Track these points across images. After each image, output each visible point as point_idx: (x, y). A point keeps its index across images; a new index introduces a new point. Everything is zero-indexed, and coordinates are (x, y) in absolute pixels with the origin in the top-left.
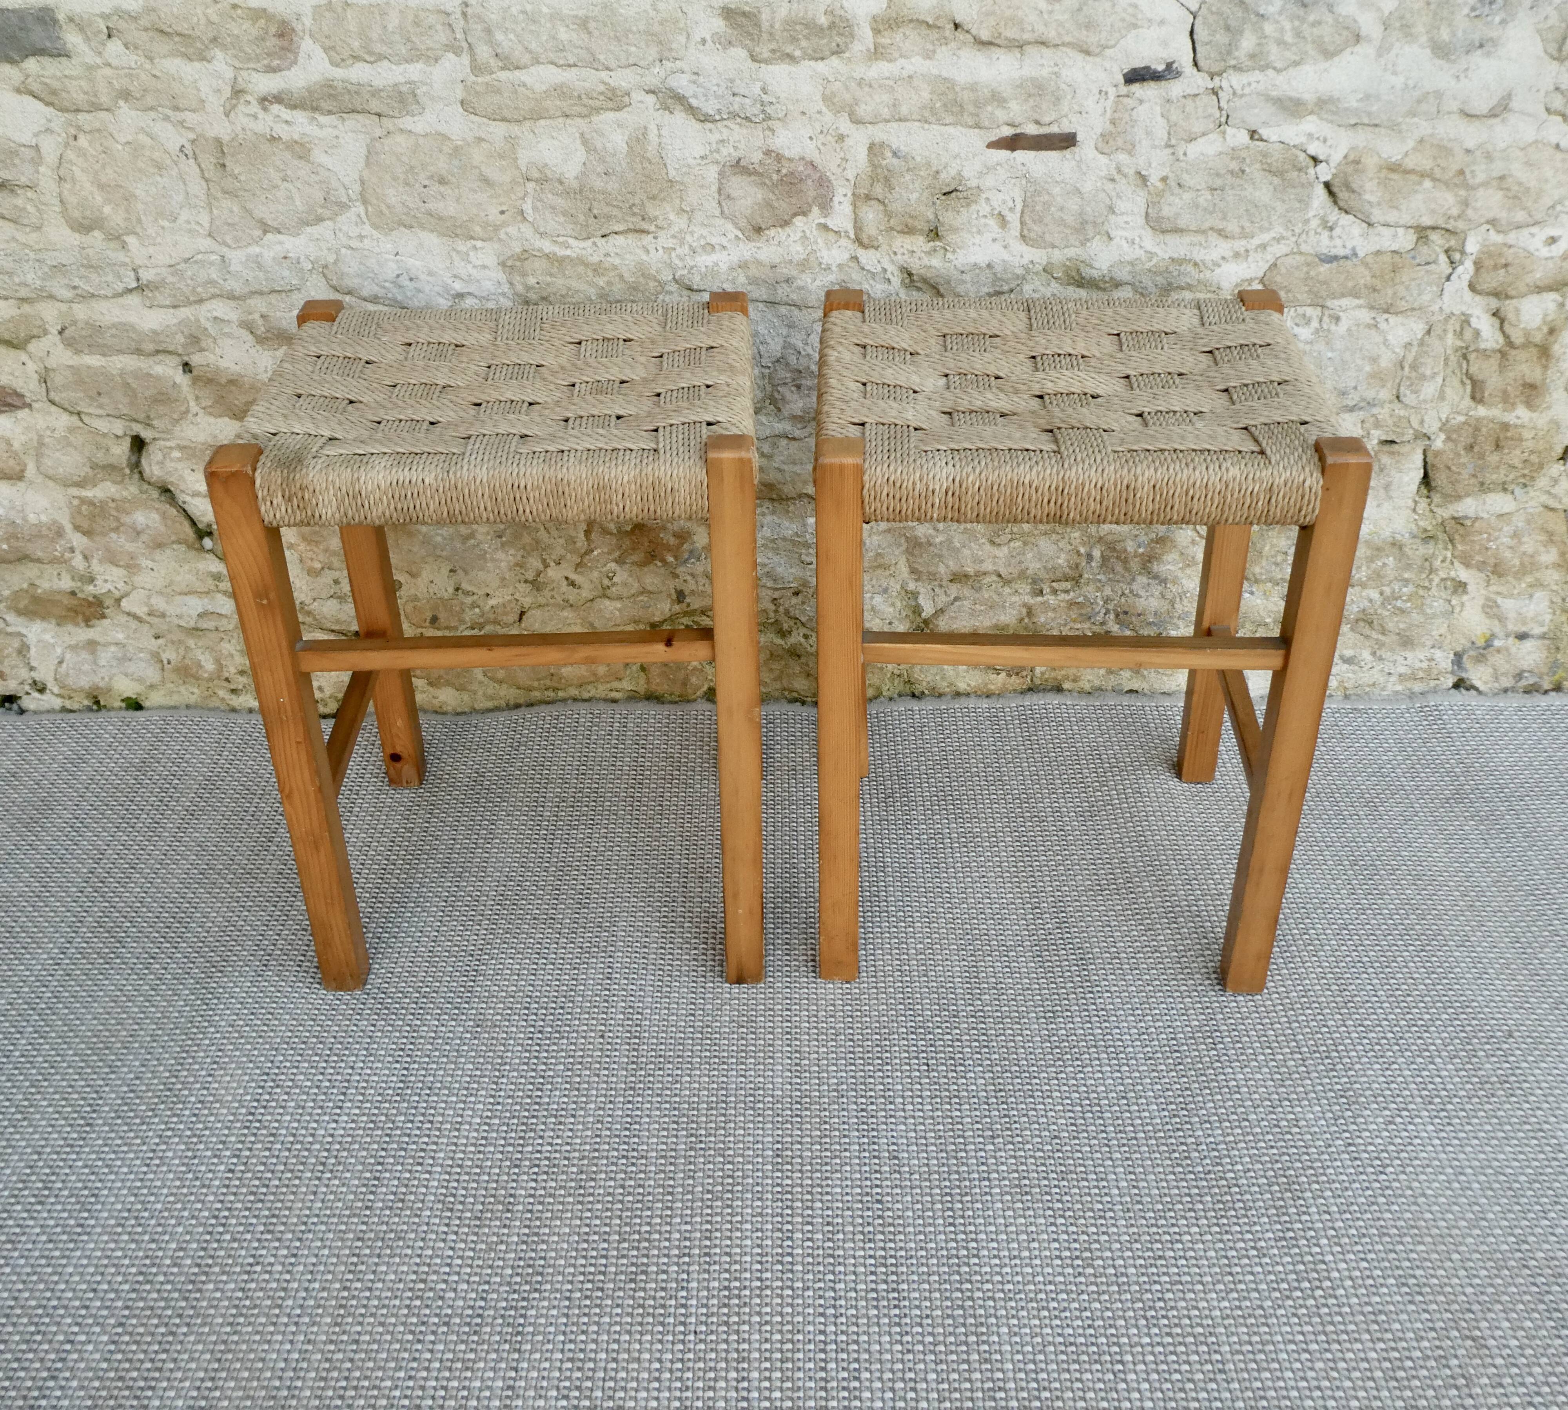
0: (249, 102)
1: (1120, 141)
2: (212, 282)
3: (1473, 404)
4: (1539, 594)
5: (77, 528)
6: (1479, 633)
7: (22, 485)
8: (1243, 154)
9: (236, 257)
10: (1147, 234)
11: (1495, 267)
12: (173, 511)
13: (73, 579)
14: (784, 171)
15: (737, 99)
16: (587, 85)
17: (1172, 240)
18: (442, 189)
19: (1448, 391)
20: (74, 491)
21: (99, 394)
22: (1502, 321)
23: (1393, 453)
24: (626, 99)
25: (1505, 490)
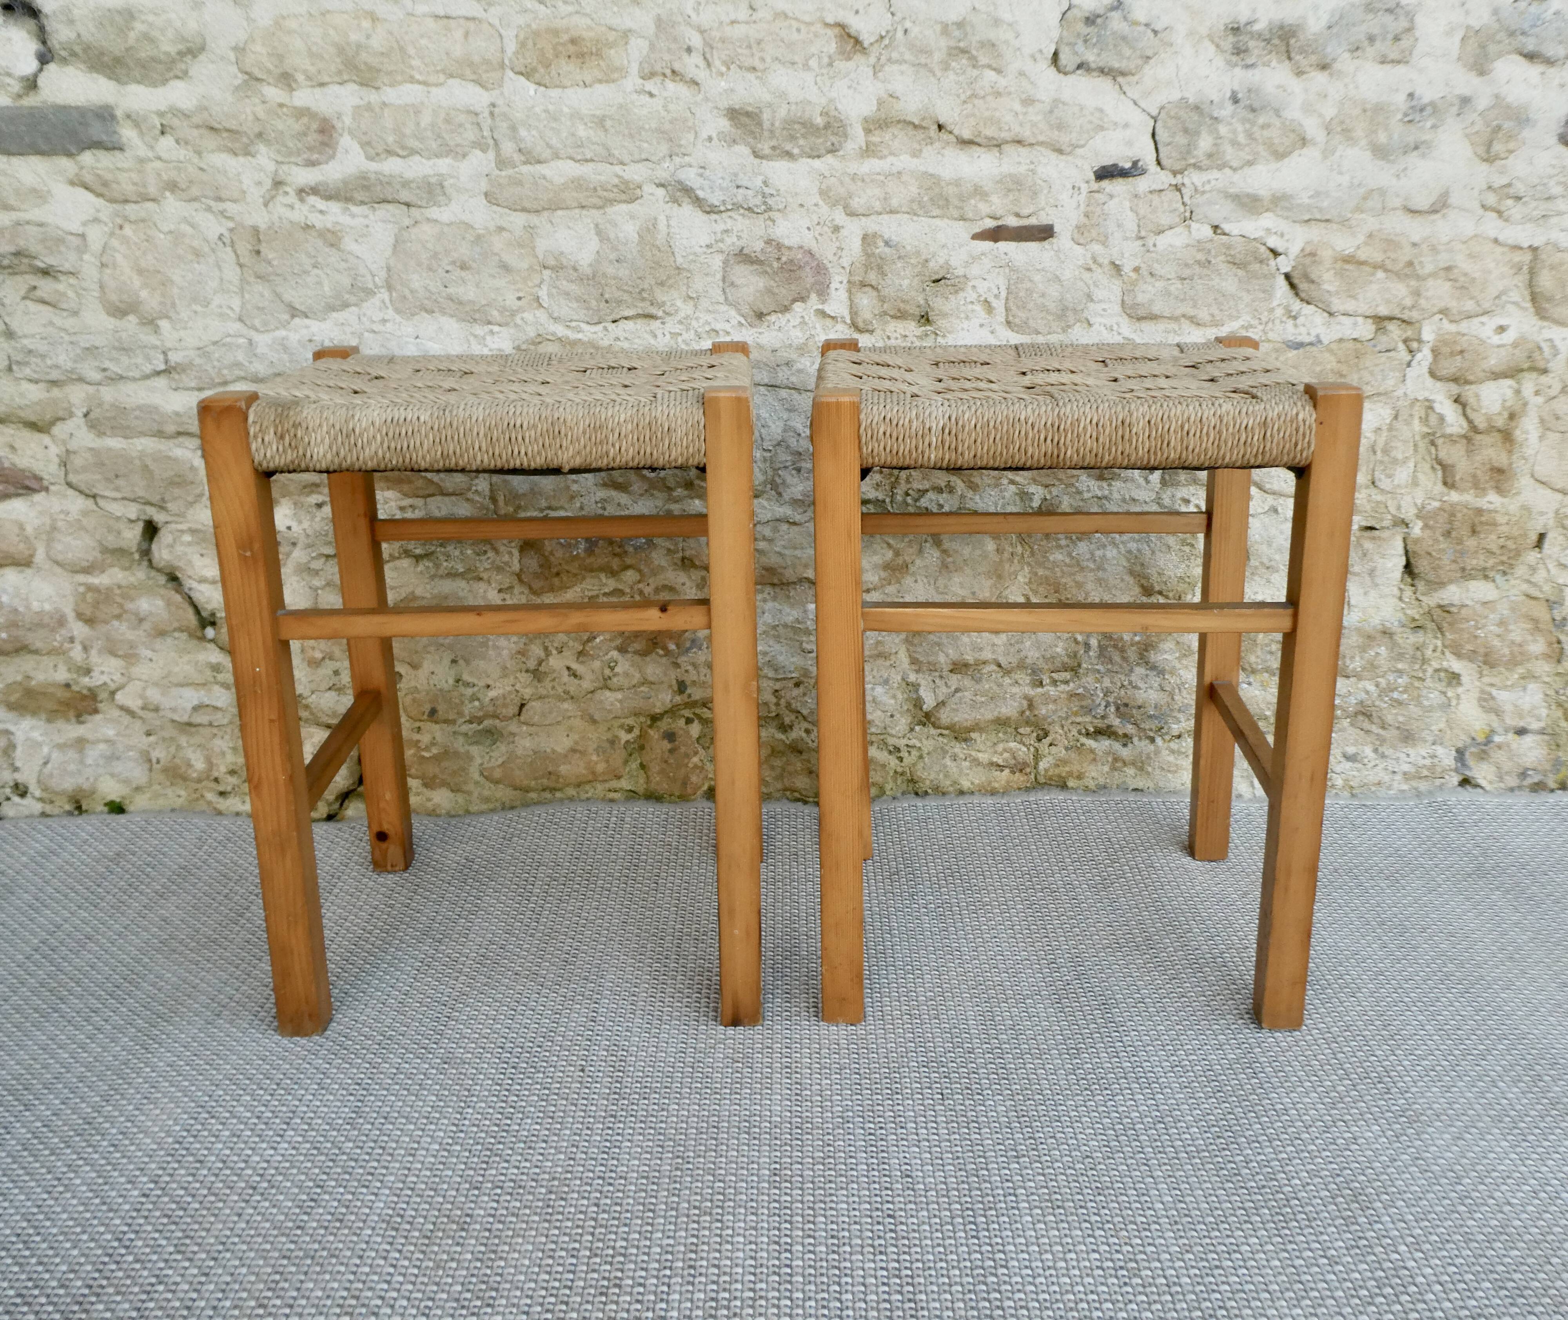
0: (286, 193)
1: (1094, 233)
2: (238, 365)
3: (1445, 490)
4: (1532, 686)
5: (80, 616)
6: (1477, 728)
7: (29, 572)
8: (1208, 246)
9: (262, 340)
10: (1124, 321)
11: (1452, 354)
12: (178, 598)
13: (69, 670)
14: (784, 259)
15: (741, 191)
16: (603, 178)
17: (1146, 326)
18: (463, 274)
19: (1420, 476)
20: (81, 578)
21: (117, 476)
22: (1464, 406)
23: (1374, 538)
24: (638, 192)
25: (1486, 577)
